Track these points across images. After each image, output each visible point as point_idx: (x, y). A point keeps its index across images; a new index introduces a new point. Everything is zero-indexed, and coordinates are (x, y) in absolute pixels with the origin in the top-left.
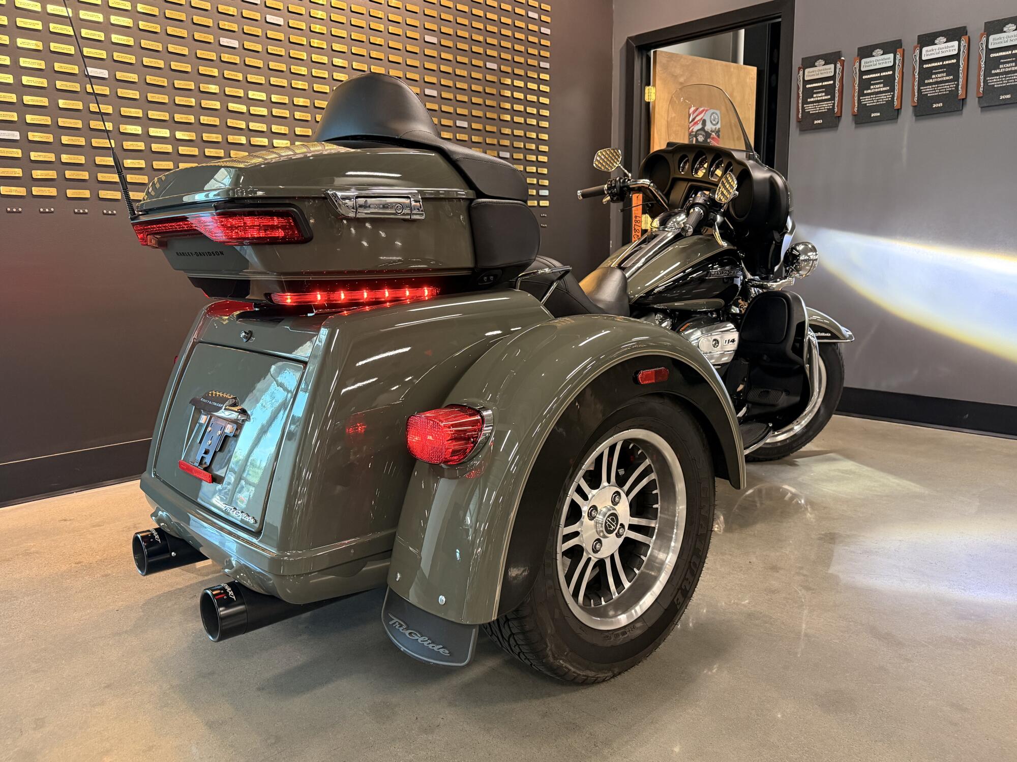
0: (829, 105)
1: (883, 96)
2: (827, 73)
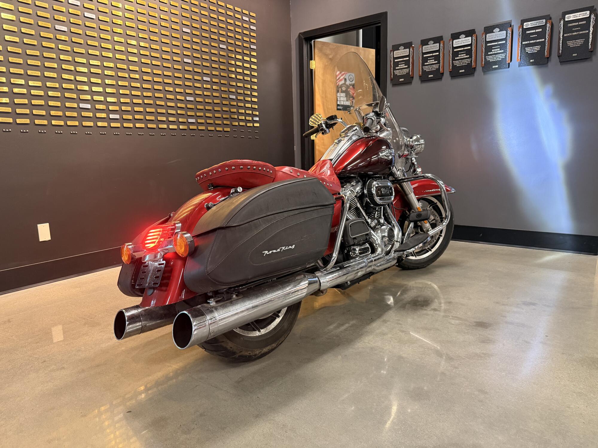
0: (407, 71)
1: (434, 66)
2: (405, 53)
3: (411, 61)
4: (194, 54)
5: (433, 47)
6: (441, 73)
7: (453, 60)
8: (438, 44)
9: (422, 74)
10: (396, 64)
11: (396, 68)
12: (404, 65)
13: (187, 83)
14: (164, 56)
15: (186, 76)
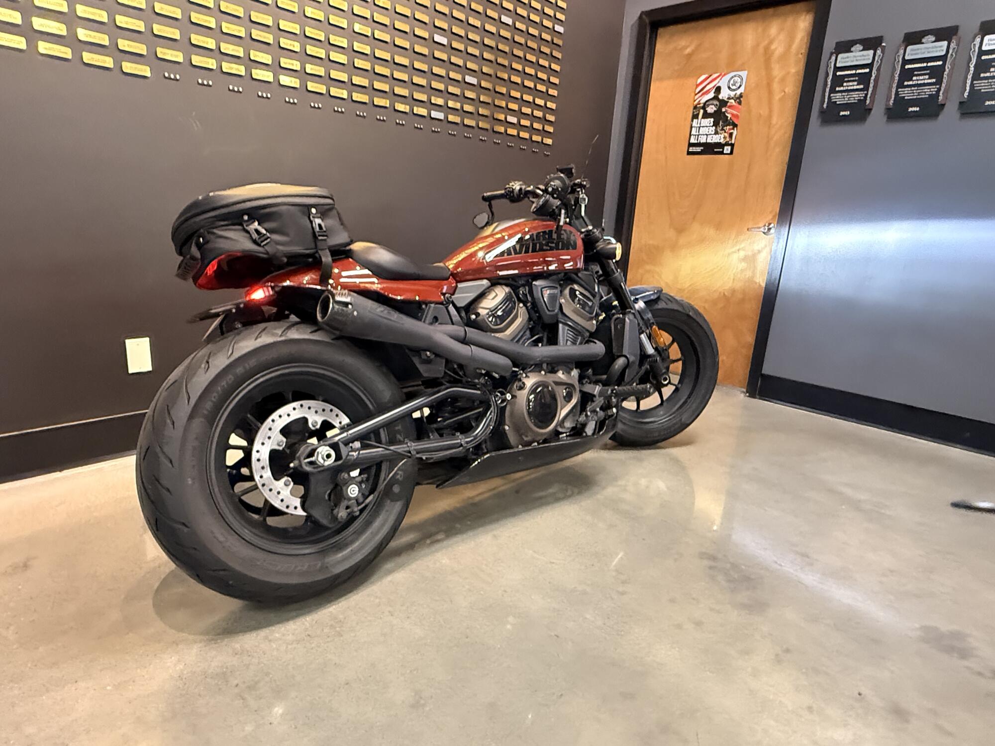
0: (860, 95)
1: (926, 89)
2: (864, 59)
3: (874, 76)
4: (454, 27)
5: (932, 48)
6: (939, 103)
7: (976, 77)
8: (945, 43)
9: (893, 104)
10: (838, 81)
11: (837, 89)
12: (856, 83)
13: (435, 85)
14: (398, 25)
15: (436, 70)
